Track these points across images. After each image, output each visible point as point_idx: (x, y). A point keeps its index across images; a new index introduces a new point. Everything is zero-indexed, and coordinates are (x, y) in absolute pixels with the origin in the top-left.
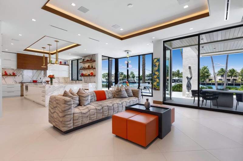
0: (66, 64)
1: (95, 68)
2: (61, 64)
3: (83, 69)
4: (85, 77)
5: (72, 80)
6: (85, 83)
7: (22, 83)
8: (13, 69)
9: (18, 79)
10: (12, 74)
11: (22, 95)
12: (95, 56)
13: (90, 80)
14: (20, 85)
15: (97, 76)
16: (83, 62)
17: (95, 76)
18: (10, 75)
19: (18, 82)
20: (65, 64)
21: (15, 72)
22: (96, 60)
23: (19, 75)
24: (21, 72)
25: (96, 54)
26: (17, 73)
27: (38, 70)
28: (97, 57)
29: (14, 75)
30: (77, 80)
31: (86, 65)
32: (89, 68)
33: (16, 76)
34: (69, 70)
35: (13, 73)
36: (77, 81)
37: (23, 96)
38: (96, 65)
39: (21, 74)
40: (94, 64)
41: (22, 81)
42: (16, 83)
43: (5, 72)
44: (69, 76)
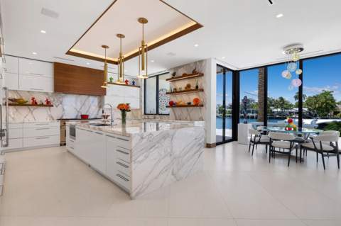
0: (135, 84)
1: (202, 90)
2: (127, 85)
3: (174, 92)
4: (177, 108)
5: (145, 114)
6: (176, 119)
7: (63, 121)
8: (47, 93)
9: (56, 112)
10: (45, 103)
11: (63, 144)
12: (203, 64)
13: (189, 114)
14: (58, 124)
15: (207, 106)
16: (173, 78)
17: (202, 106)
18: (42, 105)
19: (55, 118)
20: (133, 84)
21: (51, 99)
22: (206, 72)
23: (57, 104)
24: (61, 100)
25: (206, 60)
26: (54, 100)
27: (89, 95)
28: (207, 65)
29: (49, 104)
30: (155, 113)
31: (182, 85)
32: (188, 90)
33: (52, 106)
34: (141, 96)
35: (47, 101)
36: (158, 116)
37: (65, 144)
38: (205, 82)
39: (61, 103)
40: (200, 81)
41: (63, 116)
42: (53, 119)
43: (33, 99)
44: (141, 106)
